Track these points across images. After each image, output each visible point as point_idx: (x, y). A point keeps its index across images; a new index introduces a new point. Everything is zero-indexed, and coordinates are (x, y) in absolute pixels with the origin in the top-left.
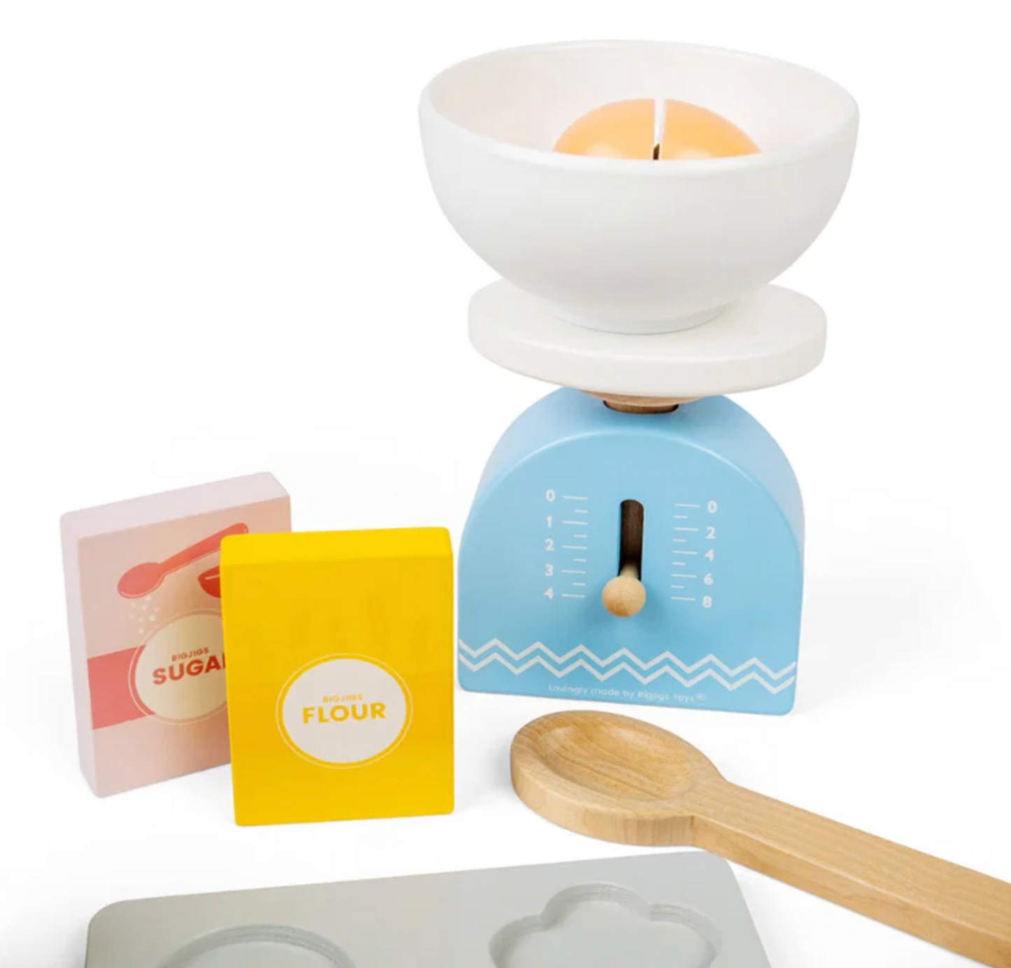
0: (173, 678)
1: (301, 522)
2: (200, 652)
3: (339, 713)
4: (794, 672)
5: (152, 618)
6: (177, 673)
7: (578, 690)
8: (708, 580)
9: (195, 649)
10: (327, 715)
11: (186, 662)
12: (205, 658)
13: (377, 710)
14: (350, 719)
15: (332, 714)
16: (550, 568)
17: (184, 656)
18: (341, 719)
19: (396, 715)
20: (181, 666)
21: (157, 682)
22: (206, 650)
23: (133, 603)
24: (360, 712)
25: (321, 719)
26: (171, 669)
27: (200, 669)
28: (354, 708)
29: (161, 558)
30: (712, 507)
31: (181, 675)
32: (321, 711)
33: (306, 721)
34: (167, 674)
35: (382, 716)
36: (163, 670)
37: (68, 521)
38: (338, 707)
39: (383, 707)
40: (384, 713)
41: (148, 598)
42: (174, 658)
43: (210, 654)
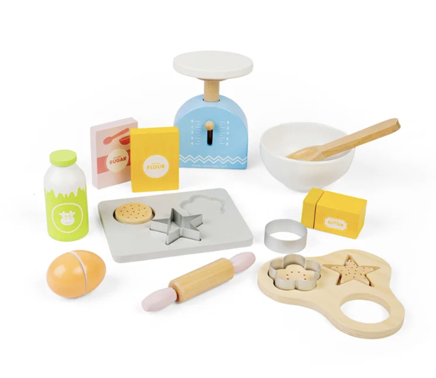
0: (114, 163)
1: (140, 126)
2: (119, 157)
3: (155, 167)
4: (247, 159)
5: (110, 149)
6: (114, 161)
7: (199, 166)
8: (227, 139)
9: (118, 156)
10: (152, 167)
11: (116, 159)
12: (120, 158)
13: (163, 166)
14: (157, 168)
15: (153, 167)
16: (192, 138)
17: (116, 158)
18: (155, 168)
19: (167, 168)
20: (115, 160)
21: (110, 164)
22: (120, 156)
23: (106, 146)
24: (159, 167)
25: (151, 168)
26: (113, 161)
27: (119, 161)
28: (158, 166)
29: (112, 136)
30: (228, 122)
31: (115, 162)
32: (151, 167)
33: (148, 169)
34: (112, 162)
35: (164, 168)
36: (111, 161)
37: (92, 129)
38: (154, 166)
39: (164, 166)
40: (165, 167)
41: (109, 145)
42: (114, 158)
43: (121, 157)
